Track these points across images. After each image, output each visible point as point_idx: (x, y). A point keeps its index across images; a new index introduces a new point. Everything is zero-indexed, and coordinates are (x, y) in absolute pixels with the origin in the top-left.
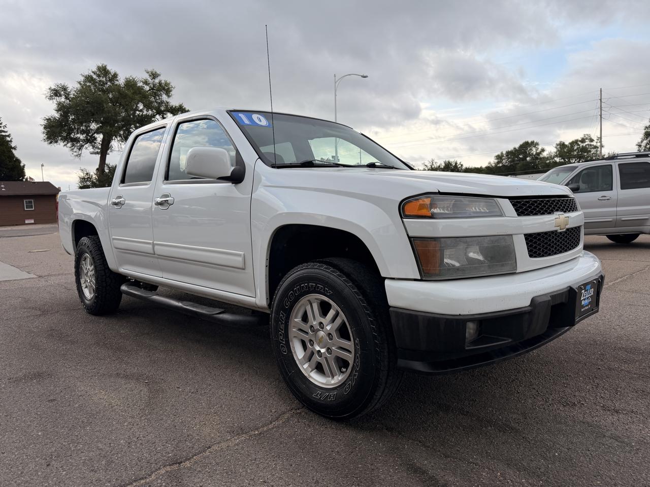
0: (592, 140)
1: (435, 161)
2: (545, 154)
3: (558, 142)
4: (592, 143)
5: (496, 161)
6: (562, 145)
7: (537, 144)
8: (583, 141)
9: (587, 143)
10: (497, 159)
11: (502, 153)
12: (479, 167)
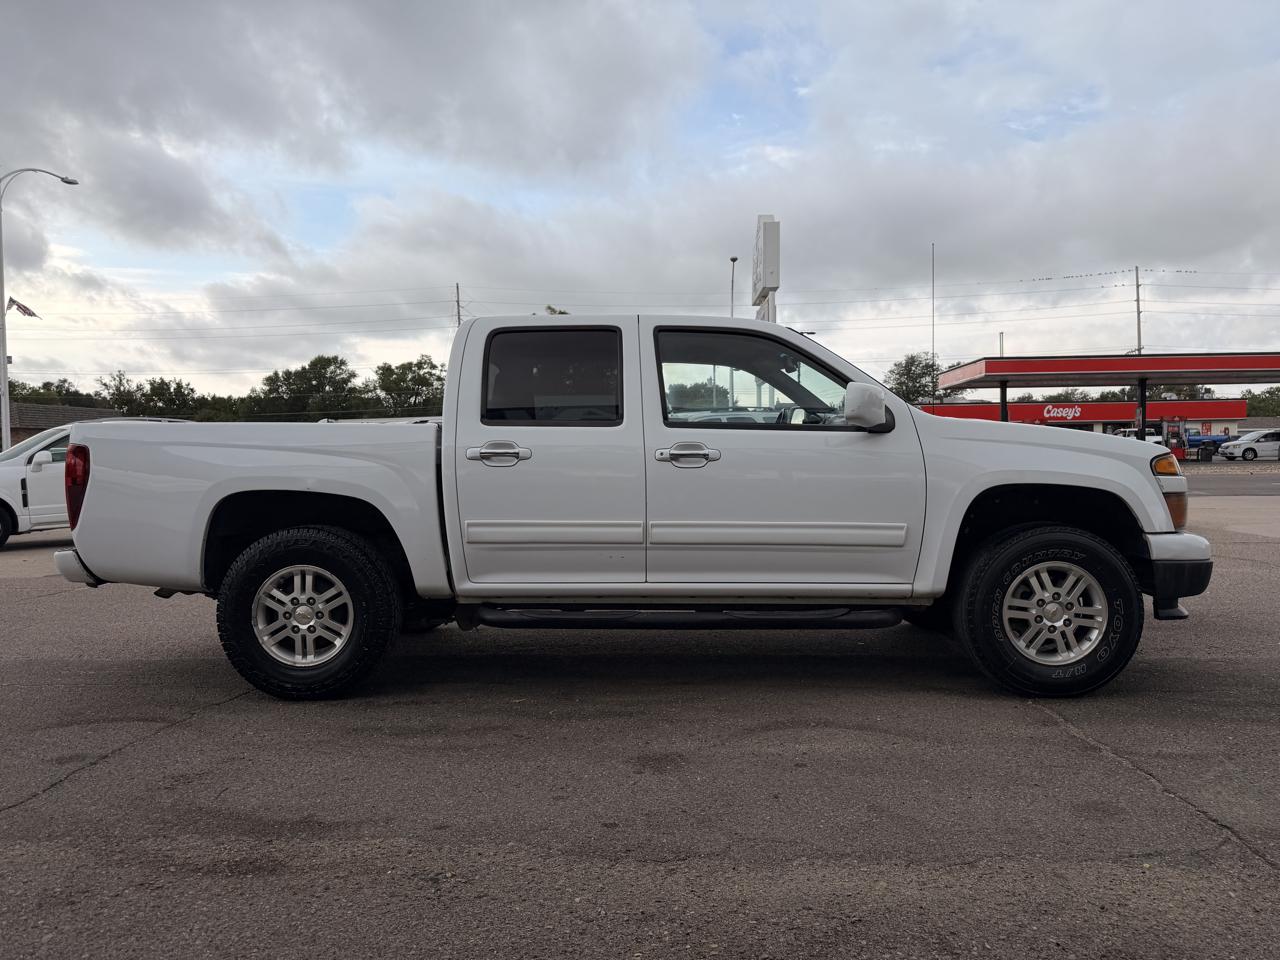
0: (434, 367)
1: (128, 377)
2: (357, 382)
3: (381, 365)
4: (434, 372)
5: (267, 388)
6: (386, 371)
7: (343, 363)
8: (420, 365)
9: (426, 371)
10: (269, 385)
11: (276, 374)
12: (226, 397)
